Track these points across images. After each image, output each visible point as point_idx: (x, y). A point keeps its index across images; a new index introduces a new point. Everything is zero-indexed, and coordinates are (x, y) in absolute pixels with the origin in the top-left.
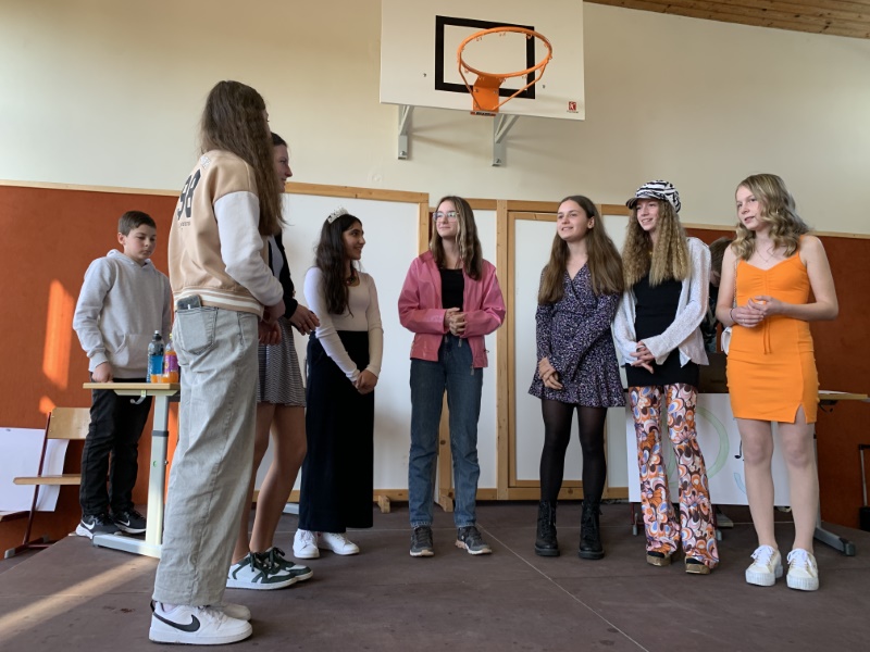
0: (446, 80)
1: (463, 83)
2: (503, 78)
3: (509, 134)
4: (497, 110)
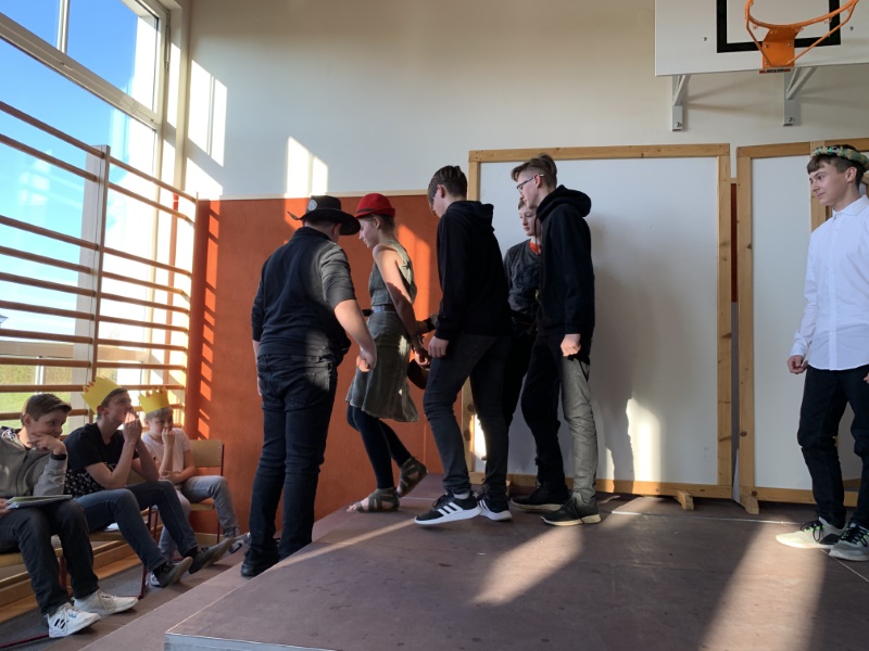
0: (730, 40)
1: (752, 40)
2: (799, 27)
3: (804, 88)
4: (792, 64)
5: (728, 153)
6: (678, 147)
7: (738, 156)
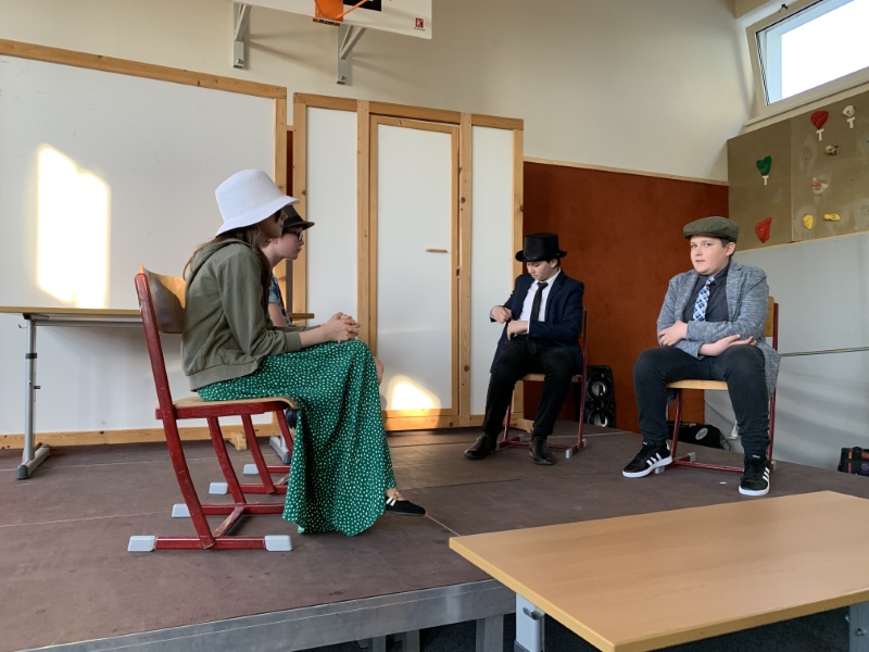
3: (354, 50)
4: (341, 19)
5: (285, 97)
6: (237, 82)
7: (295, 102)
